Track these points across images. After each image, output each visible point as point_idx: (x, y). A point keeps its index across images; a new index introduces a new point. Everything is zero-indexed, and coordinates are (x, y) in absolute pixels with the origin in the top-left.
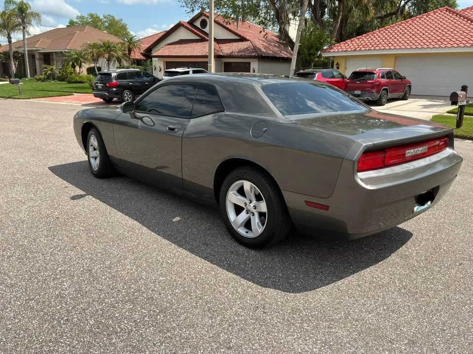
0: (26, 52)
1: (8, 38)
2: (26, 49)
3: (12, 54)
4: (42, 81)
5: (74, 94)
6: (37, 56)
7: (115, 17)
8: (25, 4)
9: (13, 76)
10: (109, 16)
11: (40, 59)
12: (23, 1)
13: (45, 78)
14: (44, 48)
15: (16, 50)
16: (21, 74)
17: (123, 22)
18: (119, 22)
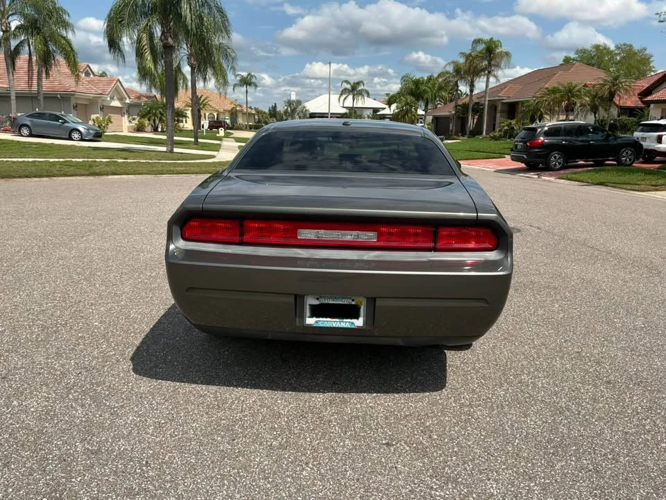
0: (487, 103)
1: (470, 86)
2: (487, 99)
3: (471, 106)
4: (496, 140)
5: (506, 156)
6: (499, 108)
7: (634, 46)
8: (494, 42)
9: (468, 133)
10: (625, 45)
11: (502, 112)
12: (492, 39)
13: (500, 135)
14: (509, 97)
15: (477, 101)
16: (477, 132)
17: (647, 52)
18: (639, 52)
